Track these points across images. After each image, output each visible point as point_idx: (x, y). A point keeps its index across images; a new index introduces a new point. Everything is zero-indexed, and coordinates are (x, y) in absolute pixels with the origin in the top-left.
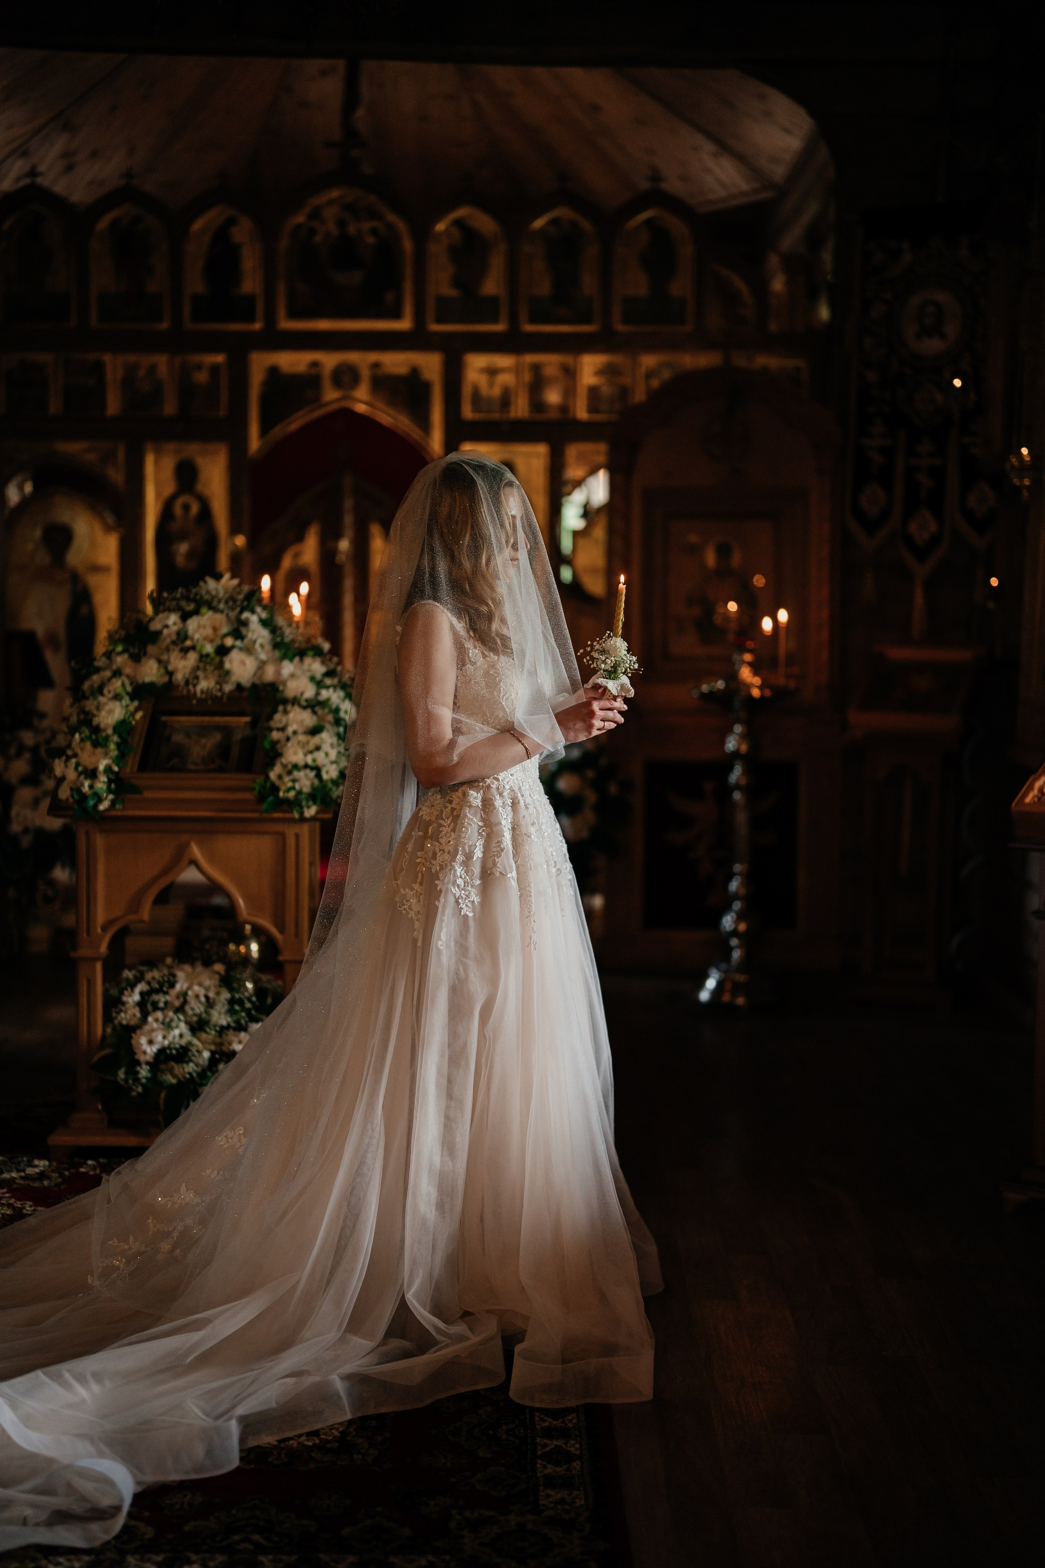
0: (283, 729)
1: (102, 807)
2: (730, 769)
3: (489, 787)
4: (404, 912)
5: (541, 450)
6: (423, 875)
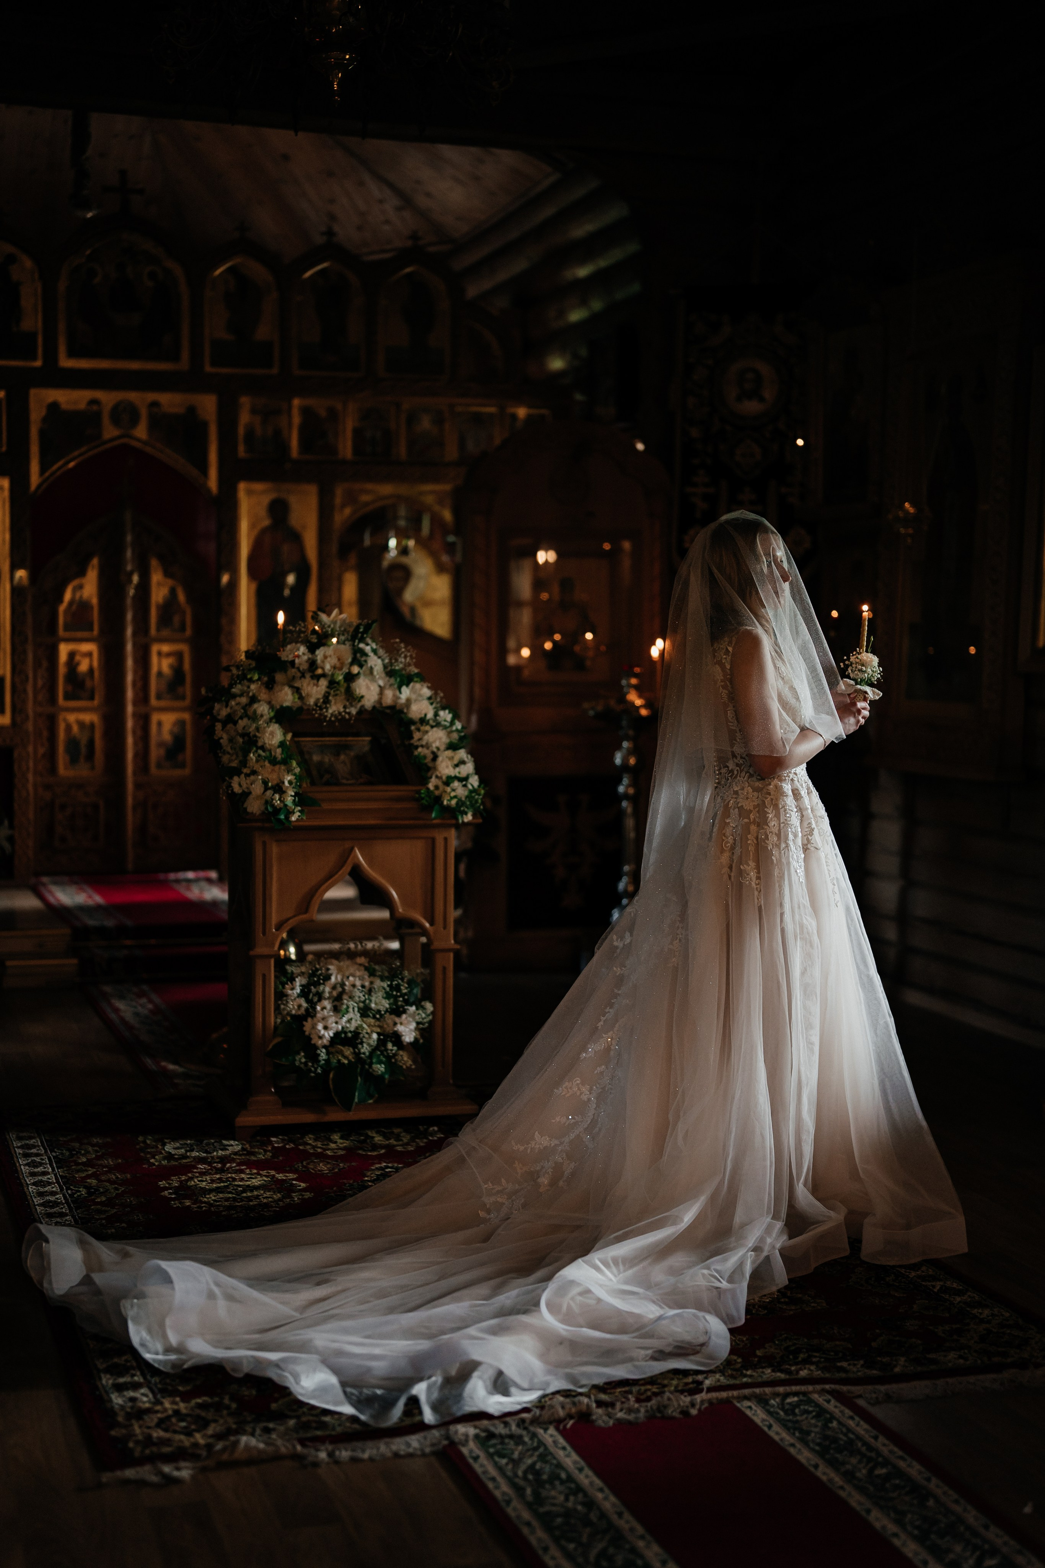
0: (427, 746)
1: (293, 818)
2: (619, 781)
4: (747, 883)
5: (312, 490)
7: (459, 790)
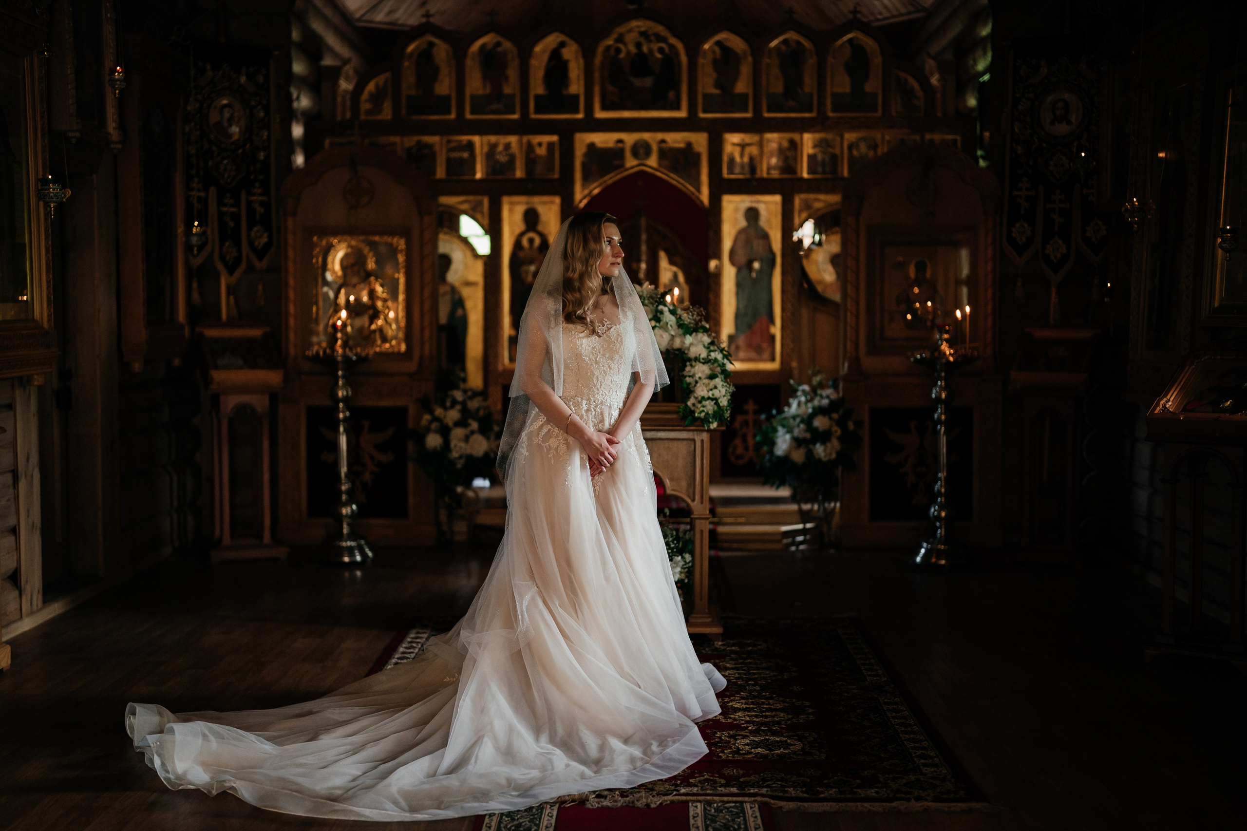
0: (692, 376)
2: (935, 409)
5: (778, 198)
7: (710, 406)
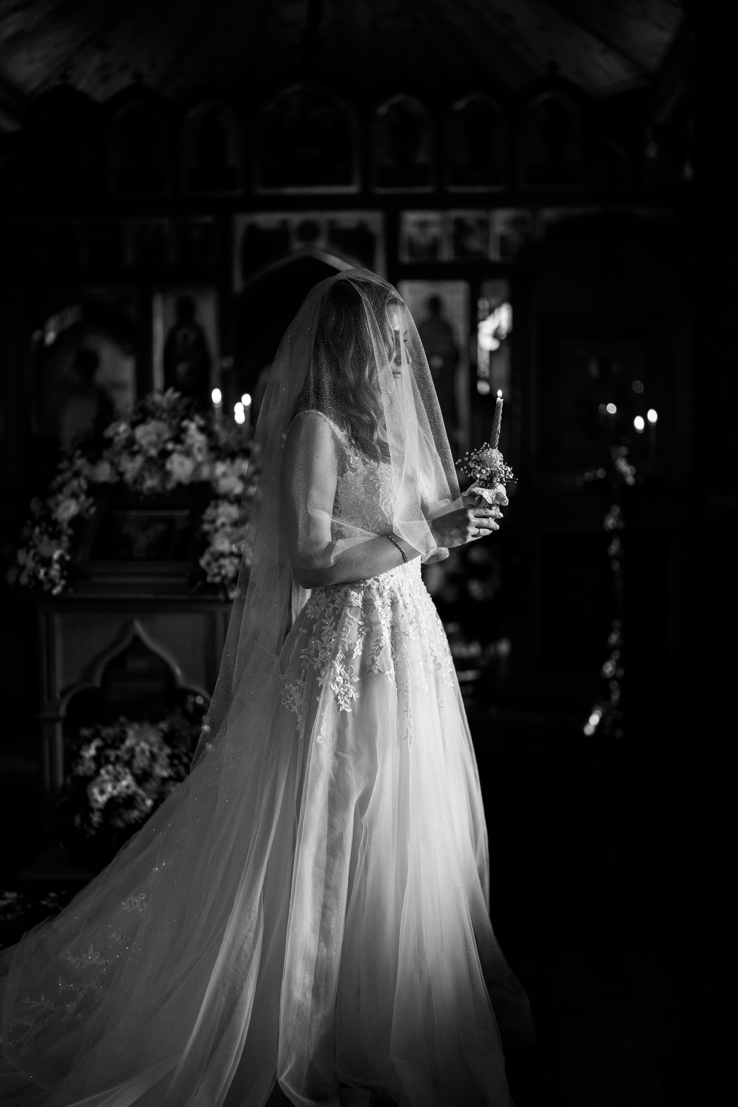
0: (213, 522)
2: (609, 543)
3: (369, 588)
4: (287, 706)
5: (462, 286)
6: (306, 670)
